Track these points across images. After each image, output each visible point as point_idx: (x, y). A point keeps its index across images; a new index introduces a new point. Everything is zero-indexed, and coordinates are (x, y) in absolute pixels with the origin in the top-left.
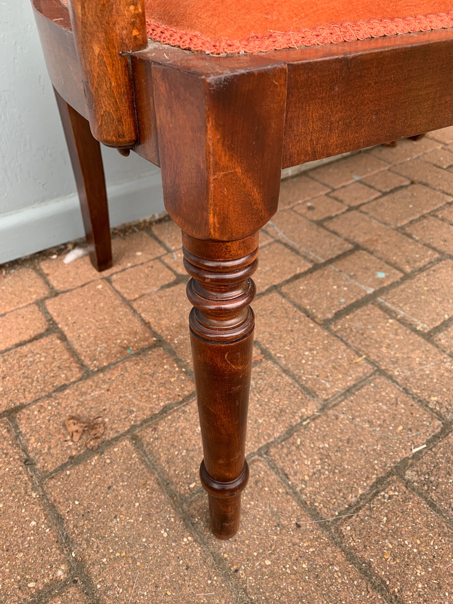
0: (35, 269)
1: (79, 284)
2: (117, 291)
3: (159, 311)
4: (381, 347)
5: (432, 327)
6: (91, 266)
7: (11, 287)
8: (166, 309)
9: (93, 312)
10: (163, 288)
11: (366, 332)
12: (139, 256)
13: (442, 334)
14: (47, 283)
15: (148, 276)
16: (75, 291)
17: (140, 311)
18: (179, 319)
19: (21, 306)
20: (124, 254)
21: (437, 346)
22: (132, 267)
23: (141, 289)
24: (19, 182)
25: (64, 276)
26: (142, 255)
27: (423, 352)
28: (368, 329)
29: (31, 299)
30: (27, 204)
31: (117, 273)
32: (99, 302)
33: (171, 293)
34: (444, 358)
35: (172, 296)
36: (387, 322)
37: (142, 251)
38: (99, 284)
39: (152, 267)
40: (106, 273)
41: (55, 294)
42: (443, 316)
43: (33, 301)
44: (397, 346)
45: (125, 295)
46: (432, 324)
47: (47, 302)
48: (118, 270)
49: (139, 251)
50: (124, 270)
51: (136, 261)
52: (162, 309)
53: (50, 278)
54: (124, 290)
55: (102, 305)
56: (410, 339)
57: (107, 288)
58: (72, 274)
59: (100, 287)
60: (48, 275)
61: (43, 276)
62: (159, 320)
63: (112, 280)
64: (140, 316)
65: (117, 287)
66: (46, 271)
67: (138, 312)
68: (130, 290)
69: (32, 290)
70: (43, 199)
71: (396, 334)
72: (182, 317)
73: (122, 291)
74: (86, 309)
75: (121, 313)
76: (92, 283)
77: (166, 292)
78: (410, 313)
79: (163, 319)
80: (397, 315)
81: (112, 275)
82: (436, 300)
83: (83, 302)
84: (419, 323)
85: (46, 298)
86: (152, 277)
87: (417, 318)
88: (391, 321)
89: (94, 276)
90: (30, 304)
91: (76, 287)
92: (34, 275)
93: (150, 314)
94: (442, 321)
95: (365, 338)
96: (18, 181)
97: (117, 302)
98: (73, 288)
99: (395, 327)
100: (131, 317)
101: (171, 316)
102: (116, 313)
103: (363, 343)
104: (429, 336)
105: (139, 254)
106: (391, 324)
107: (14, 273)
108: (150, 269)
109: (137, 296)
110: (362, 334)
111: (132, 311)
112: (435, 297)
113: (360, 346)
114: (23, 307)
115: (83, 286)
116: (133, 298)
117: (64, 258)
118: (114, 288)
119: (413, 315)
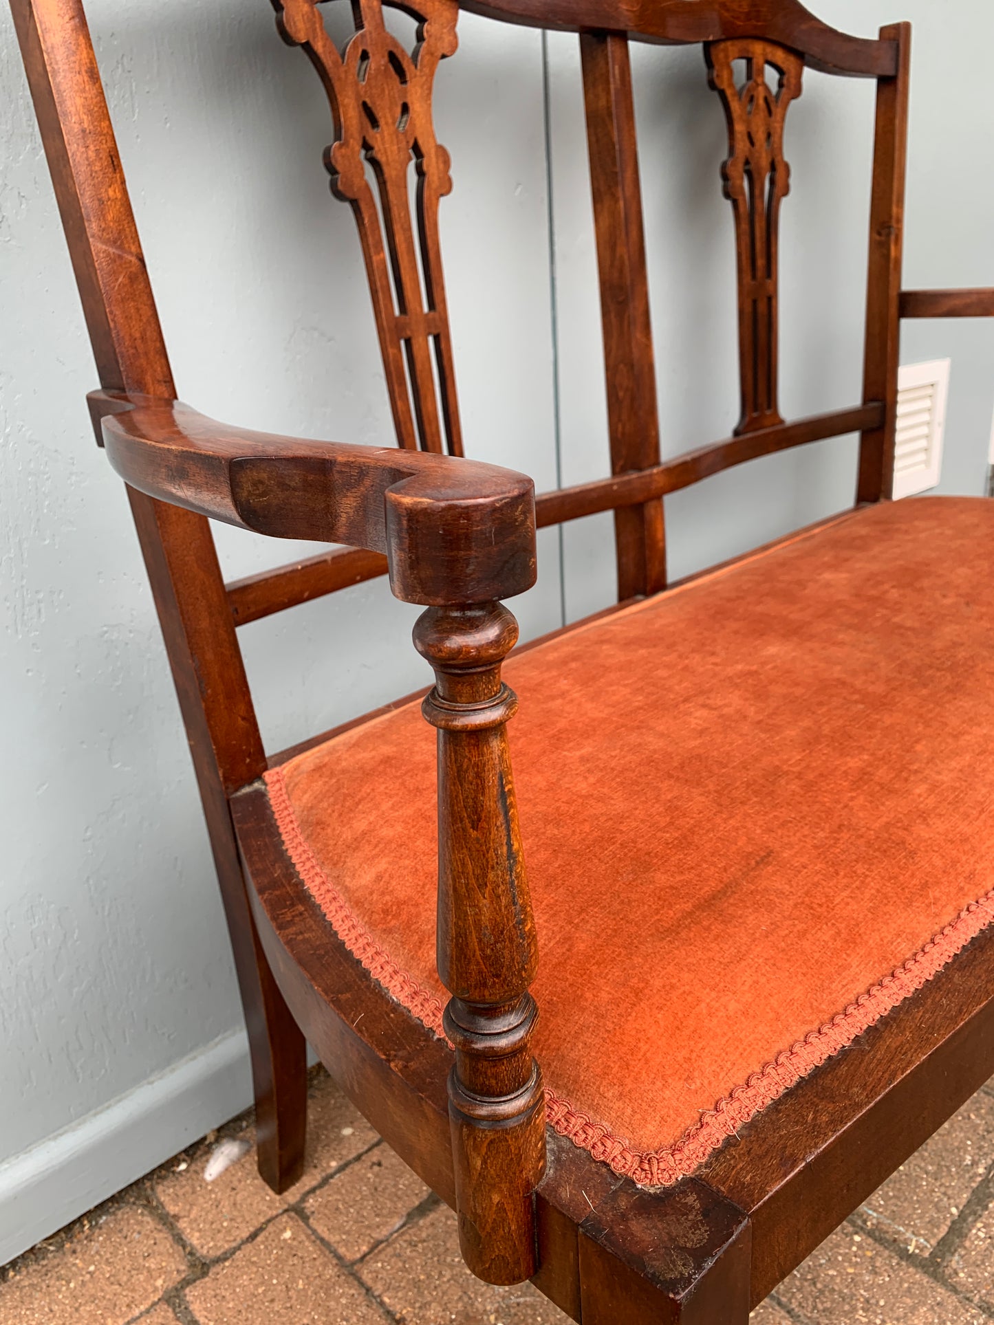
0: (148, 1205)
1: (245, 1235)
2: (322, 1240)
3: (416, 1283)
4: (854, 1309)
5: (934, 1242)
6: (259, 1181)
7: (108, 1262)
8: (429, 1276)
9: (286, 1308)
10: (411, 1216)
11: (819, 1276)
12: (348, 1137)
13: (956, 1257)
14: (179, 1239)
15: (376, 1189)
16: (239, 1254)
17: (378, 1289)
18: (460, 1298)
19: (136, 1312)
20: (318, 1138)
21: (955, 1290)
22: (341, 1169)
23: (368, 1227)
24: (128, 1042)
25: (210, 1217)
26: (353, 1134)
27: (932, 1308)
28: (821, 1265)
29: (156, 1290)
30: (139, 1078)
31: (313, 1190)
32: (294, 1280)
33: (430, 1230)
34: (973, 1317)
35: (435, 1237)
36: (852, 1243)
37: (351, 1124)
38: (284, 1229)
39: (379, 1164)
40: (293, 1195)
41: (201, 1267)
42: (948, 1209)
43: (160, 1294)
44: (882, 1303)
45: (342, 1251)
46: (934, 1235)
47: (191, 1293)
48: (314, 1183)
49: (347, 1126)
50: (325, 1181)
51: (344, 1152)
52: (422, 1277)
53: (182, 1224)
54: (337, 1238)
55: (301, 1284)
56: (902, 1281)
57: (303, 1237)
58: (226, 1207)
59: (288, 1234)
60: (176, 1217)
61: (168, 1222)
62: (420, 1308)
63: (308, 1212)
64: (382, 1304)
65: (322, 1230)
66: (172, 1209)
67: (376, 1293)
68: (348, 1233)
69: (152, 1264)
70: (166, 1062)
71: (875, 1272)
72: (465, 1293)
73: (333, 1238)
74: (272, 1301)
75: (344, 1301)
76: (271, 1228)
77: (420, 1229)
78: (887, 1214)
79: (429, 1303)
80: (865, 1222)
81: (304, 1199)
82: (927, 1173)
83: (262, 1283)
84: (908, 1235)
85: (186, 1283)
86: (384, 1189)
87: (904, 1225)
88: (857, 1238)
89: (270, 1208)
90: (154, 1304)
91: (239, 1241)
92: (149, 1222)
93: (400, 1294)
94: (948, 1223)
95: (821, 1292)
96: (125, 1041)
97: (330, 1272)
98: (234, 1245)
99: (869, 1254)
100: (364, 1309)
101: (444, 1293)
102: (332, 1304)
103: (820, 1307)
104: (933, 1266)
105: (347, 1131)
106: (860, 1247)
107: (106, 1223)
108: (376, 1168)
109: (365, 1249)
110: (814, 1282)
111: (364, 1291)
112: (923, 1165)
113: (815, 1315)
114: (141, 1314)
115: (253, 1236)
116: (358, 1256)
117: (203, 1169)
118: (314, 1231)
119: (894, 1216)
